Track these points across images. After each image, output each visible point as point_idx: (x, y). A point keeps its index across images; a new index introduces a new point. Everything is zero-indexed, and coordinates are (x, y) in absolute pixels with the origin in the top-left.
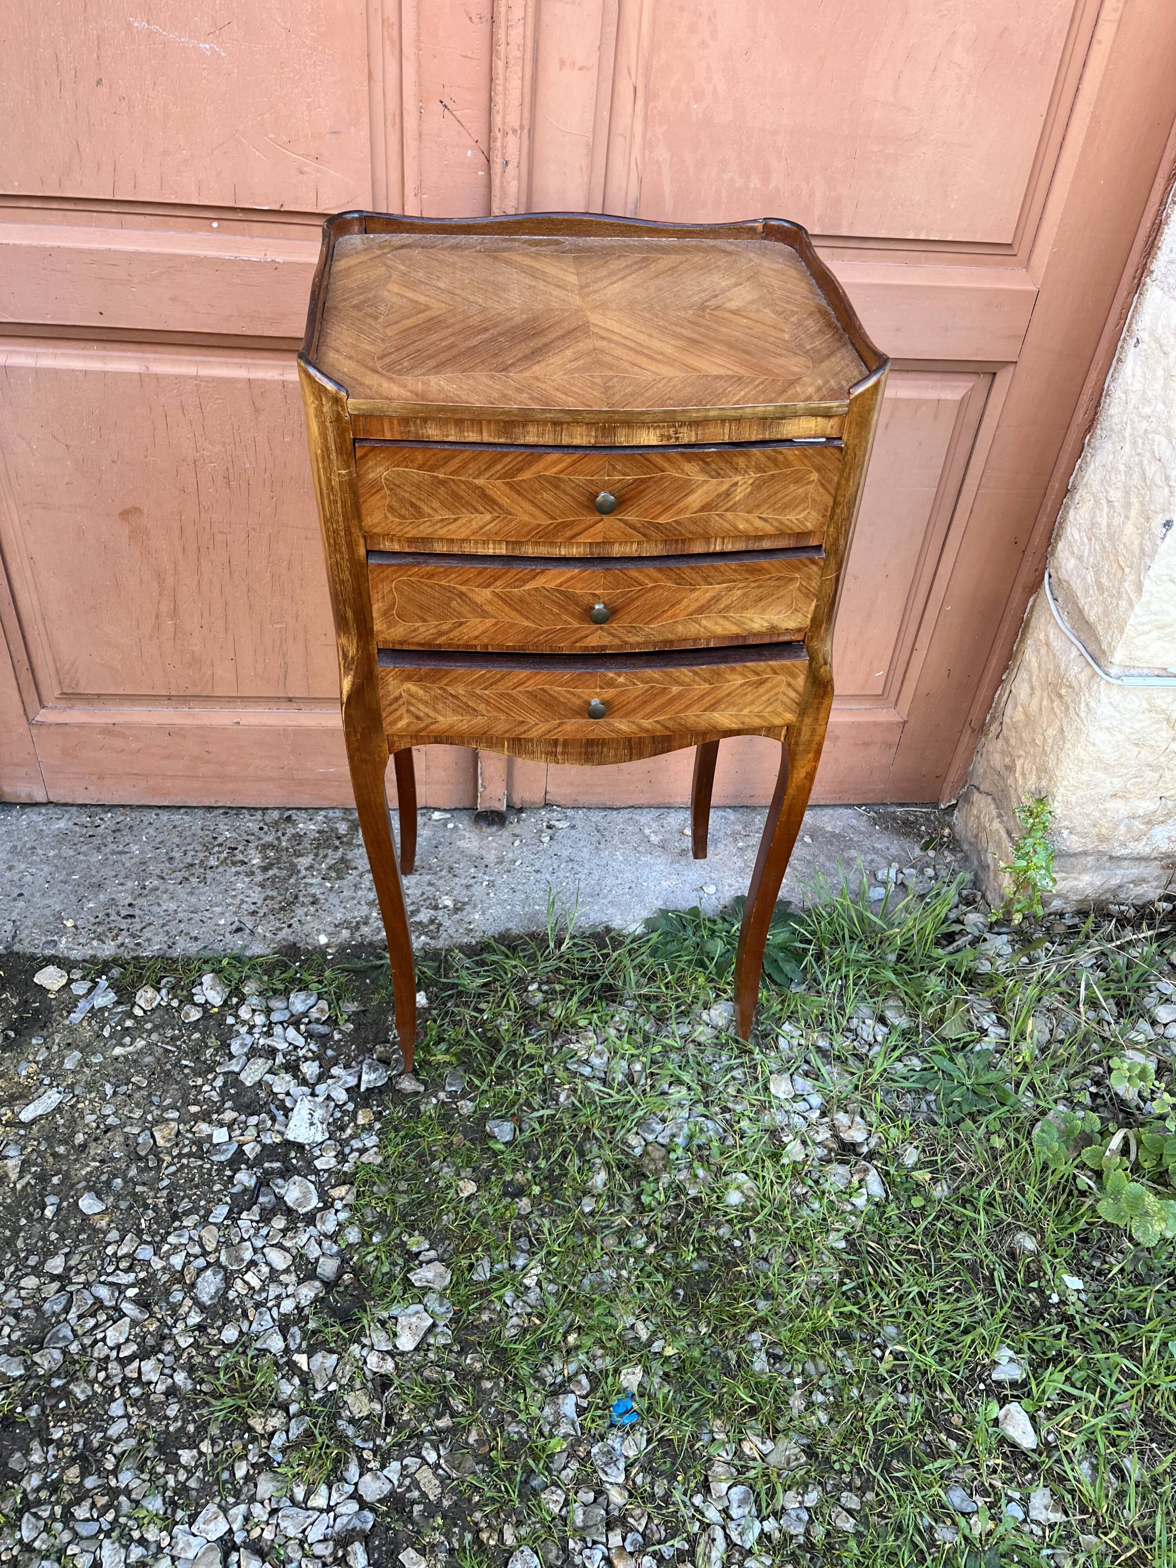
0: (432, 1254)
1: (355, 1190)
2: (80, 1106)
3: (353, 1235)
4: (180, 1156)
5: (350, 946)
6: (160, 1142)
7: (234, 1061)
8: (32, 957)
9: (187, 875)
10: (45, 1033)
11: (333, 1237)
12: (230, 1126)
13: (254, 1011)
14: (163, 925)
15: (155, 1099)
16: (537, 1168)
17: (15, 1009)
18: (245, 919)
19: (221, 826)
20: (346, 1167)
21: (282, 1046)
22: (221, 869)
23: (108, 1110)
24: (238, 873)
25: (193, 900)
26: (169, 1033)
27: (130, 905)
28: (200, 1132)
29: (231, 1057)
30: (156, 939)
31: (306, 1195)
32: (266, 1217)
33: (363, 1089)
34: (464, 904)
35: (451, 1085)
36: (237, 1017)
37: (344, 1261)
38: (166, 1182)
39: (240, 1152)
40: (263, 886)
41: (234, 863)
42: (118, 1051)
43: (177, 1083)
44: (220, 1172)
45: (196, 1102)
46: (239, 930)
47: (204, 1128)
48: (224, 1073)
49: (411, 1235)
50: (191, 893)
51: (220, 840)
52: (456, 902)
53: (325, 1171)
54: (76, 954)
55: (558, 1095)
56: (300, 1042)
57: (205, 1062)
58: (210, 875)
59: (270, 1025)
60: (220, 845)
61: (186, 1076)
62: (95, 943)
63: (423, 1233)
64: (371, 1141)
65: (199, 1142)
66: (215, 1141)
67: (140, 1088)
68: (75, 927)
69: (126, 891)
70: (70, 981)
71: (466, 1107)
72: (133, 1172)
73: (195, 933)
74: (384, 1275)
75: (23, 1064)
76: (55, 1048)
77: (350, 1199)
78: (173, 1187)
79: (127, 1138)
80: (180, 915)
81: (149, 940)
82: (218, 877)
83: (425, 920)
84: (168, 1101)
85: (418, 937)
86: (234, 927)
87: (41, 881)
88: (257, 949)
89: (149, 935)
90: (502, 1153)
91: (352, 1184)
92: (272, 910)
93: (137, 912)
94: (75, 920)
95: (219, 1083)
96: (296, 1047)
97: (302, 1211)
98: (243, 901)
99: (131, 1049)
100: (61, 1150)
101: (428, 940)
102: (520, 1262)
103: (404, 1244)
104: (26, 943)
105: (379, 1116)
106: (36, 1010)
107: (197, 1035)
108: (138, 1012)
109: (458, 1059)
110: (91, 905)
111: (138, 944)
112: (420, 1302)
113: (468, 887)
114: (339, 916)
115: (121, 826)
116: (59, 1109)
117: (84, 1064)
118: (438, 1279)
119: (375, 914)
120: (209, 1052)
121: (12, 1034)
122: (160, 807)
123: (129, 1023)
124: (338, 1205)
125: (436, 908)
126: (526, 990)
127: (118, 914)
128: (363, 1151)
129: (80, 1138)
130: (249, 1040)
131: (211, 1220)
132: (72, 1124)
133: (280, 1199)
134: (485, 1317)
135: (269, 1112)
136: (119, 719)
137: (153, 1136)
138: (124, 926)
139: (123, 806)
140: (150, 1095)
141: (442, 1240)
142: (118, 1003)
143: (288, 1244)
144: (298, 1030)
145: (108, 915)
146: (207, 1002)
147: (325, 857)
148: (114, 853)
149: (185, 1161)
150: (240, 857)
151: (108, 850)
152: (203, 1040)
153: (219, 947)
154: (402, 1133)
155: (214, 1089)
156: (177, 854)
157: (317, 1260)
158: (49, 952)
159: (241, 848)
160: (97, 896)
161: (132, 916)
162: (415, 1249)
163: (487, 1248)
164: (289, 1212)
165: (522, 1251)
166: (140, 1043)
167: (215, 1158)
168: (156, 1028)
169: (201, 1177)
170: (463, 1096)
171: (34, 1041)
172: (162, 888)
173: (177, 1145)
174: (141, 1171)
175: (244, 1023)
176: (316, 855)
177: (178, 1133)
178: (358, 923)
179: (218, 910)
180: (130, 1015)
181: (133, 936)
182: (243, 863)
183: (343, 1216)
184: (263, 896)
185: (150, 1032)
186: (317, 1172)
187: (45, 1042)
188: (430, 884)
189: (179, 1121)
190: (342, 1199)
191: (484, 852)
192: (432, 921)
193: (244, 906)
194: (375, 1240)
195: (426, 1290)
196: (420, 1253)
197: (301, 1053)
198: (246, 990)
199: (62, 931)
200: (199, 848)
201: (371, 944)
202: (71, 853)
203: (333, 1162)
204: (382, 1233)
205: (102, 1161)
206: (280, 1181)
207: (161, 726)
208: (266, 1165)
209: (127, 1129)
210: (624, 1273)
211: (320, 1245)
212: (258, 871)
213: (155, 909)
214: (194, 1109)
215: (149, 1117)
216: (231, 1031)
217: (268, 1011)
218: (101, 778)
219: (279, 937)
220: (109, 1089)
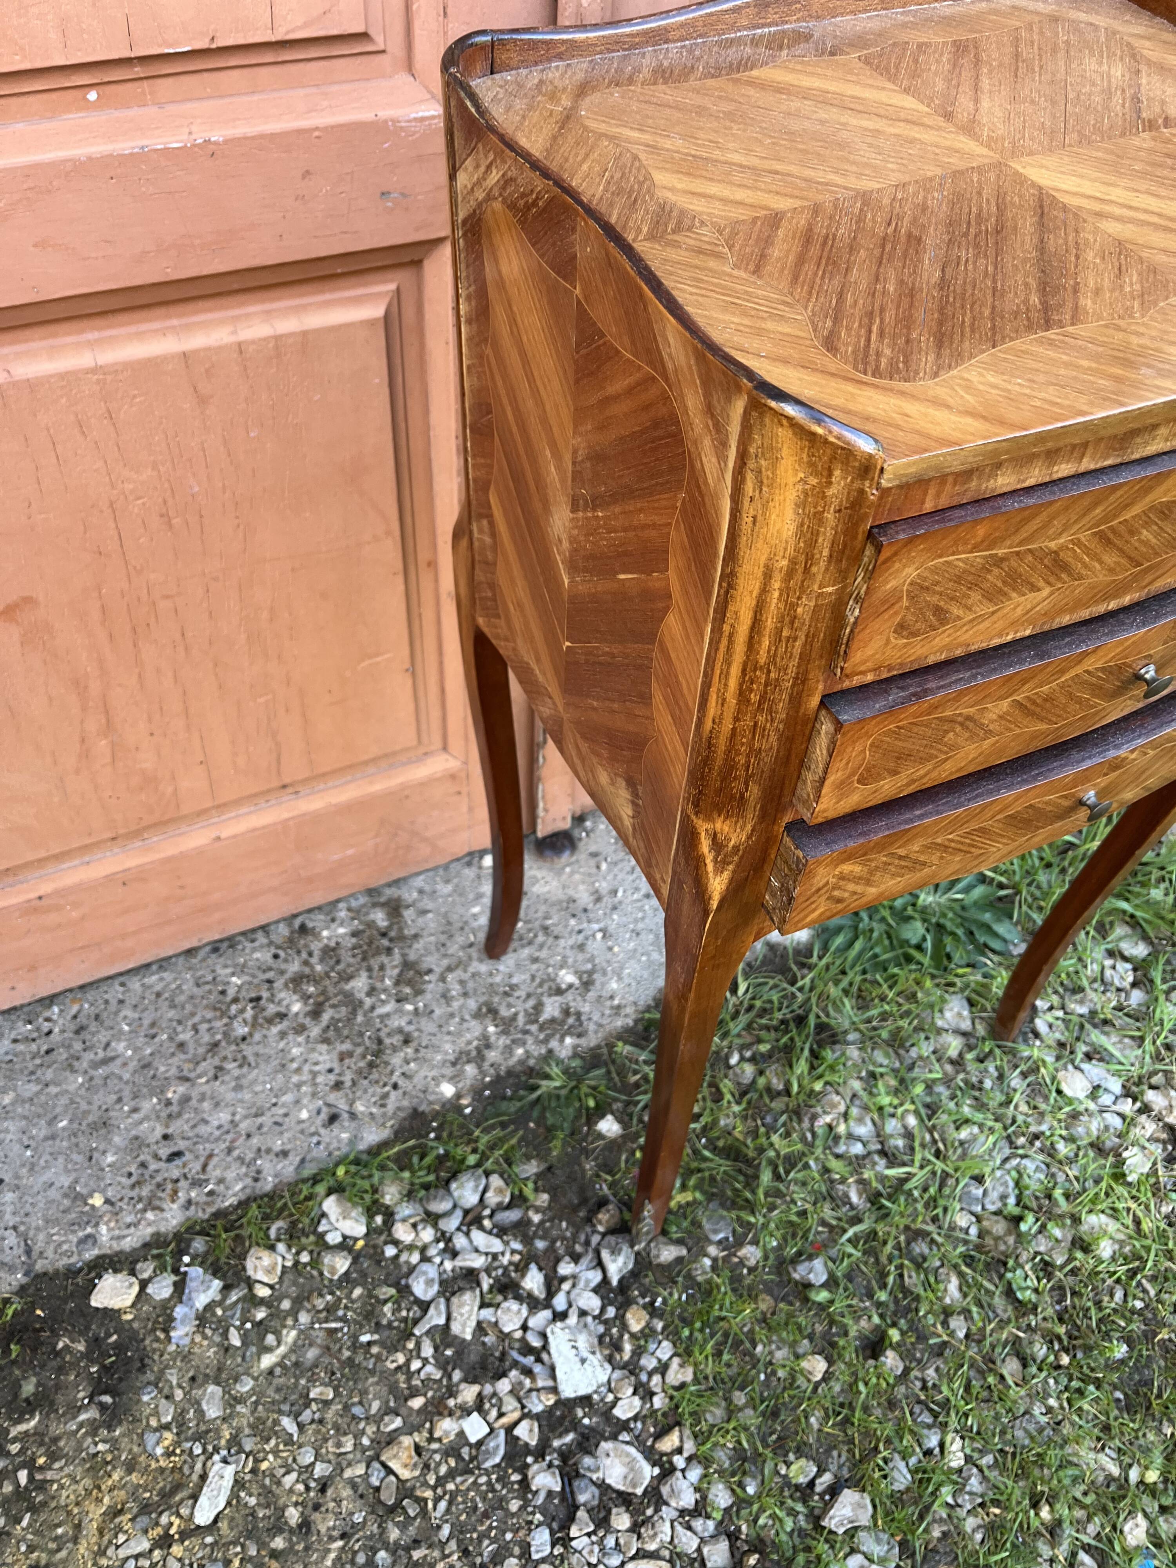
0: (827, 1478)
1: (687, 1432)
2: (264, 1466)
3: (721, 1497)
4: (441, 1481)
5: (486, 1086)
6: (405, 1474)
7: (432, 1311)
8: (71, 1273)
9: (216, 1061)
10: (150, 1376)
11: (700, 1509)
12: (479, 1406)
13: (414, 1226)
14: (229, 1150)
15: (357, 1410)
16: (879, 1304)
17: (87, 1355)
18: (332, 1098)
19: (222, 972)
20: (658, 1402)
21: (478, 1262)
22: (257, 1037)
23: (307, 1457)
24: (283, 1035)
25: (247, 1096)
26: (320, 1304)
27: (166, 1137)
28: (447, 1433)
29: (424, 1306)
30: (230, 1175)
31: (631, 1465)
32: (602, 1522)
33: (615, 1282)
34: (590, 973)
35: (716, 1232)
36: (396, 1243)
37: (733, 1537)
38: (446, 1530)
39: (512, 1440)
40: (326, 1041)
41: (270, 1021)
42: (267, 1361)
43: (372, 1372)
44: (503, 1479)
45: (414, 1393)
46: (333, 1118)
47: (447, 1427)
48: (428, 1333)
49: (788, 1464)
50: (238, 1088)
51: (231, 992)
52: (578, 974)
53: (635, 1418)
54: (130, 1243)
55: (846, 1195)
56: (496, 1245)
57: (390, 1325)
58: (248, 1051)
59: (444, 1237)
60: (235, 1000)
61: (378, 1358)
62: (150, 1215)
63: (800, 1452)
64: (665, 1350)
65: (452, 1451)
66: (473, 1440)
67: (327, 1403)
68: (107, 1201)
69: (147, 1118)
70: (144, 1284)
71: (751, 1253)
72: (394, 1534)
73: (278, 1145)
74: (791, 1534)
75: (150, 1439)
76: (179, 1394)
77: (689, 1447)
78: (459, 1530)
79: (354, 1486)
80: (244, 1126)
81: (221, 1181)
82: (261, 1049)
83: (557, 1013)
84: (375, 1406)
85: (562, 1040)
86: (324, 1116)
87: (17, 1148)
88: (372, 1136)
89: (218, 1173)
90: (832, 1302)
91: (678, 1424)
92: (359, 1072)
93: (182, 1145)
94: (103, 1191)
95: (428, 1350)
96: (495, 1256)
97: (639, 1491)
98: (314, 1074)
99: (282, 1350)
100: (279, 1543)
101: (577, 1041)
102: (933, 1441)
103: (786, 1481)
104: (50, 1253)
105: (653, 1311)
106: (116, 1346)
107: (358, 1292)
108: (263, 1292)
109: (703, 1192)
110: (110, 1159)
111: (211, 1193)
112: (853, 1551)
113: (581, 947)
114: (449, 1048)
115: (82, 1020)
116: (238, 1484)
117: (232, 1401)
118: (860, 1512)
119: (491, 1029)
120: (387, 1308)
121: (107, 1399)
122: (121, 974)
123: (261, 1314)
124: (679, 1461)
125: (559, 992)
126: (729, 1067)
127: (156, 1157)
128: (663, 1368)
129: (293, 1515)
130: (431, 1271)
131: (535, 1557)
132: (268, 1496)
133: (603, 1487)
134: (936, 1533)
135: (515, 1364)
136: (45, 888)
137: (389, 1471)
138: (176, 1173)
139: (70, 990)
140: (347, 1407)
141: (828, 1452)
142: (227, 1288)
143: (652, 1547)
144: (482, 1228)
145: (143, 1165)
146: (345, 1237)
147: (382, 968)
148: (95, 1065)
149: (451, 1486)
150: (272, 1009)
151: (85, 1065)
152: (370, 1296)
153: (320, 1153)
154: (698, 1325)
155: (425, 1361)
156: (186, 1036)
157: (699, 1550)
158: (90, 1254)
159: (265, 994)
160: (110, 1141)
161: (178, 1154)
162: (802, 1480)
163: (888, 1442)
164: (625, 1499)
165: (929, 1427)
166: (290, 1336)
167: (488, 1465)
168: (298, 1303)
169: (484, 1499)
170: (740, 1243)
171: (146, 1398)
172: (195, 1094)
173: (427, 1466)
174: (403, 1526)
175: (411, 1248)
176: (369, 969)
177: (418, 1449)
178: (478, 1049)
179: (288, 1098)
180: (254, 1301)
181: (197, 1183)
182: (282, 1016)
183: (695, 1474)
184: (335, 1055)
185: (294, 1313)
186: (625, 1426)
187: (160, 1391)
188: (535, 960)
189: (410, 1429)
190: (679, 1451)
191: (571, 892)
192: (566, 1012)
193: (320, 1079)
194: (751, 1490)
195: (852, 1533)
196: (812, 1484)
197: (505, 1260)
198: (388, 1200)
199: (93, 1217)
200: (209, 1015)
201: (510, 1073)
202: (34, 1088)
203: (637, 1402)
204: (754, 1477)
205: (343, 1536)
206: (587, 1461)
207: (109, 878)
208: (556, 1443)
209: (348, 1473)
210: (1052, 1402)
211: (689, 1528)
212: (307, 1021)
213: (203, 1130)
214: (417, 1403)
215: (366, 1441)
216: (398, 1266)
217: (432, 1218)
218: (33, 968)
219: (391, 1107)
220: (288, 1424)
